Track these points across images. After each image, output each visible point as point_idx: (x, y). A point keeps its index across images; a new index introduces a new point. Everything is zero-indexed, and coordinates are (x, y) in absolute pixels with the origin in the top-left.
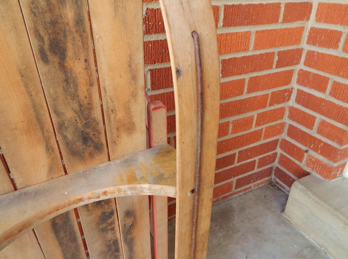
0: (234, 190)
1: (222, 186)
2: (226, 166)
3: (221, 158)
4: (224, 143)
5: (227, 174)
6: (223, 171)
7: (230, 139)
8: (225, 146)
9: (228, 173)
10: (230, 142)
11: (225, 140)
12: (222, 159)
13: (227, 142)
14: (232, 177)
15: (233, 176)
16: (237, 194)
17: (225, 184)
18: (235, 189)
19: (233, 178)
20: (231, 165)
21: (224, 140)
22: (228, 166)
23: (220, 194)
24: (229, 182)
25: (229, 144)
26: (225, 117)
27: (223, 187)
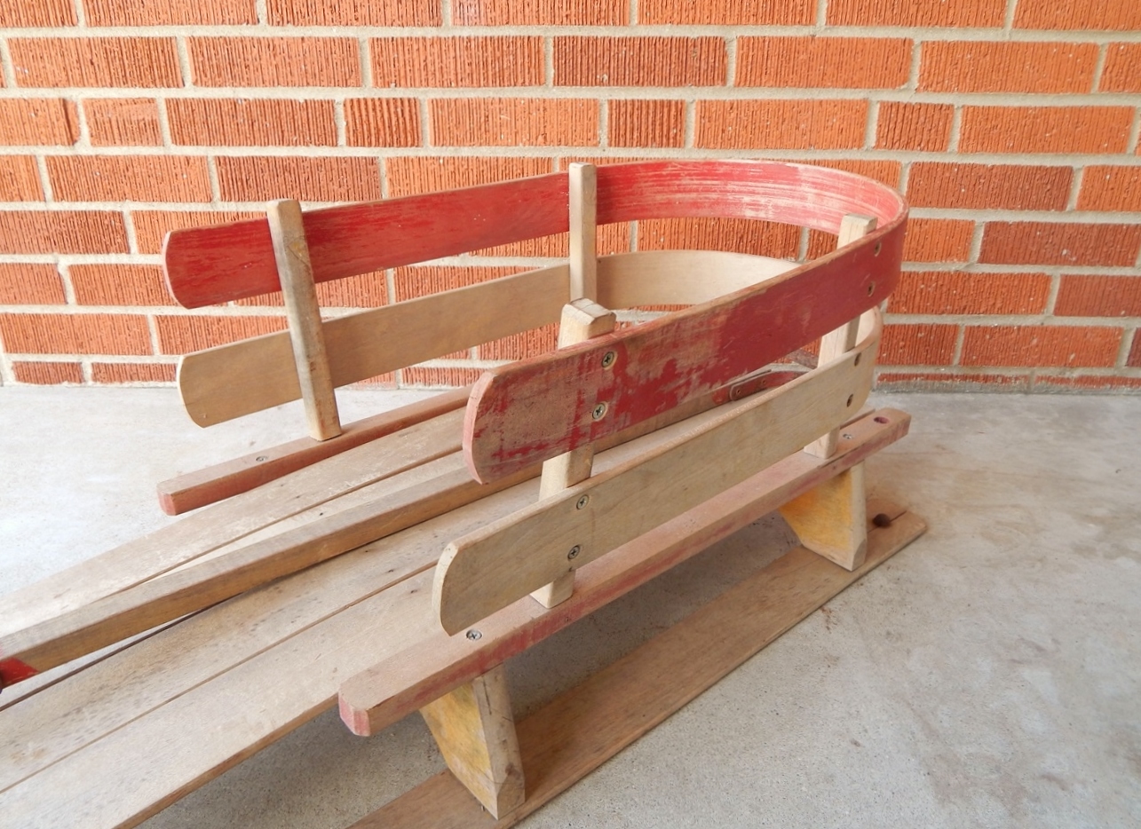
0: (1121, 367)
1: (1084, 330)
2: (1105, 264)
3: (1092, 226)
4: (1108, 177)
5: (1106, 293)
6: (1094, 277)
7: (1129, 169)
8: (1110, 187)
9: (1110, 291)
10: (1127, 180)
11: (1112, 168)
12: (1095, 230)
13: (1119, 176)
14: (1120, 310)
15: (1126, 309)
16: (1132, 385)
17: (1094, 329)
18: (1127, 365)
19: (1124, 315)
20: (1125, 264)
21: (1108, 167)
22: (1112, 266)
23: (1072, 356)
24: (1110, 328)
25: (1125, 184)
26: (1121, 87)
27: (1085, 335)
